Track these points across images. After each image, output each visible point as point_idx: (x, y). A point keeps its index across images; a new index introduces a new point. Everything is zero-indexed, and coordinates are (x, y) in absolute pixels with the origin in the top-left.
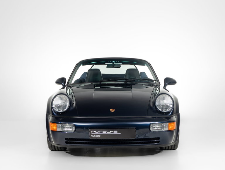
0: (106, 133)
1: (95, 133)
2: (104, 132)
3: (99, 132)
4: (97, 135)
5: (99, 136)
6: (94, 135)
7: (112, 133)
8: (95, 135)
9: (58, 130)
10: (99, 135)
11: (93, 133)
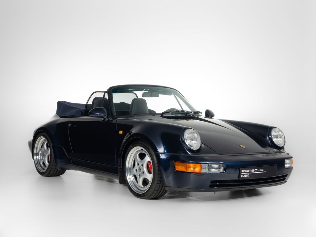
0: (255, 172)
1: (244, 172)
2: (253, 170)
3: (249, 171)
4: (246, 174)
5: (248, 176)
6: (243, 175)
7: (259, 171)
8: (245, 174)
9: (203, 171)
10: (249, 174)
11: (243, 172)
